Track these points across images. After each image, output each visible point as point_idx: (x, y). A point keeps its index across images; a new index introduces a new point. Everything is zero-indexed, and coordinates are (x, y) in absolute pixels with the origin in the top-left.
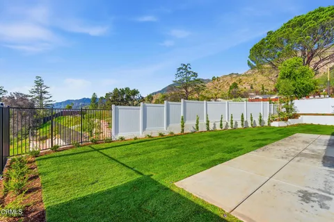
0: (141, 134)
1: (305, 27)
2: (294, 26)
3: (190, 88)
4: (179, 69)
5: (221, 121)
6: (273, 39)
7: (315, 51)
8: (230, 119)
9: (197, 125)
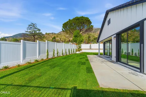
0: (22, 62)
1: (79, 21)
2: (77, 20)
3: (36, 36)
4: (30, 25)
5: (63, 52)
6: (71, 22)
7: (82, 29)
8: (65, 51)
9: (54, 54)
